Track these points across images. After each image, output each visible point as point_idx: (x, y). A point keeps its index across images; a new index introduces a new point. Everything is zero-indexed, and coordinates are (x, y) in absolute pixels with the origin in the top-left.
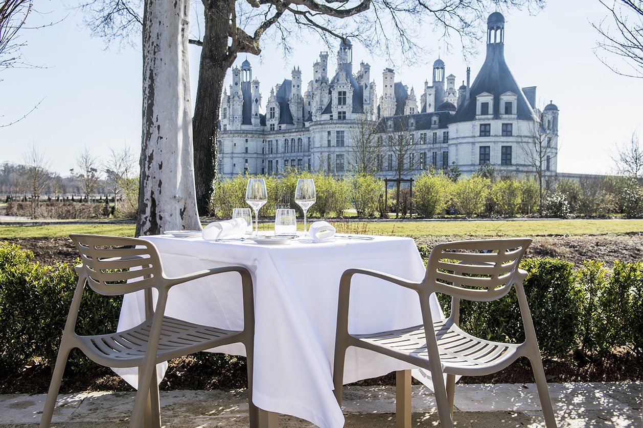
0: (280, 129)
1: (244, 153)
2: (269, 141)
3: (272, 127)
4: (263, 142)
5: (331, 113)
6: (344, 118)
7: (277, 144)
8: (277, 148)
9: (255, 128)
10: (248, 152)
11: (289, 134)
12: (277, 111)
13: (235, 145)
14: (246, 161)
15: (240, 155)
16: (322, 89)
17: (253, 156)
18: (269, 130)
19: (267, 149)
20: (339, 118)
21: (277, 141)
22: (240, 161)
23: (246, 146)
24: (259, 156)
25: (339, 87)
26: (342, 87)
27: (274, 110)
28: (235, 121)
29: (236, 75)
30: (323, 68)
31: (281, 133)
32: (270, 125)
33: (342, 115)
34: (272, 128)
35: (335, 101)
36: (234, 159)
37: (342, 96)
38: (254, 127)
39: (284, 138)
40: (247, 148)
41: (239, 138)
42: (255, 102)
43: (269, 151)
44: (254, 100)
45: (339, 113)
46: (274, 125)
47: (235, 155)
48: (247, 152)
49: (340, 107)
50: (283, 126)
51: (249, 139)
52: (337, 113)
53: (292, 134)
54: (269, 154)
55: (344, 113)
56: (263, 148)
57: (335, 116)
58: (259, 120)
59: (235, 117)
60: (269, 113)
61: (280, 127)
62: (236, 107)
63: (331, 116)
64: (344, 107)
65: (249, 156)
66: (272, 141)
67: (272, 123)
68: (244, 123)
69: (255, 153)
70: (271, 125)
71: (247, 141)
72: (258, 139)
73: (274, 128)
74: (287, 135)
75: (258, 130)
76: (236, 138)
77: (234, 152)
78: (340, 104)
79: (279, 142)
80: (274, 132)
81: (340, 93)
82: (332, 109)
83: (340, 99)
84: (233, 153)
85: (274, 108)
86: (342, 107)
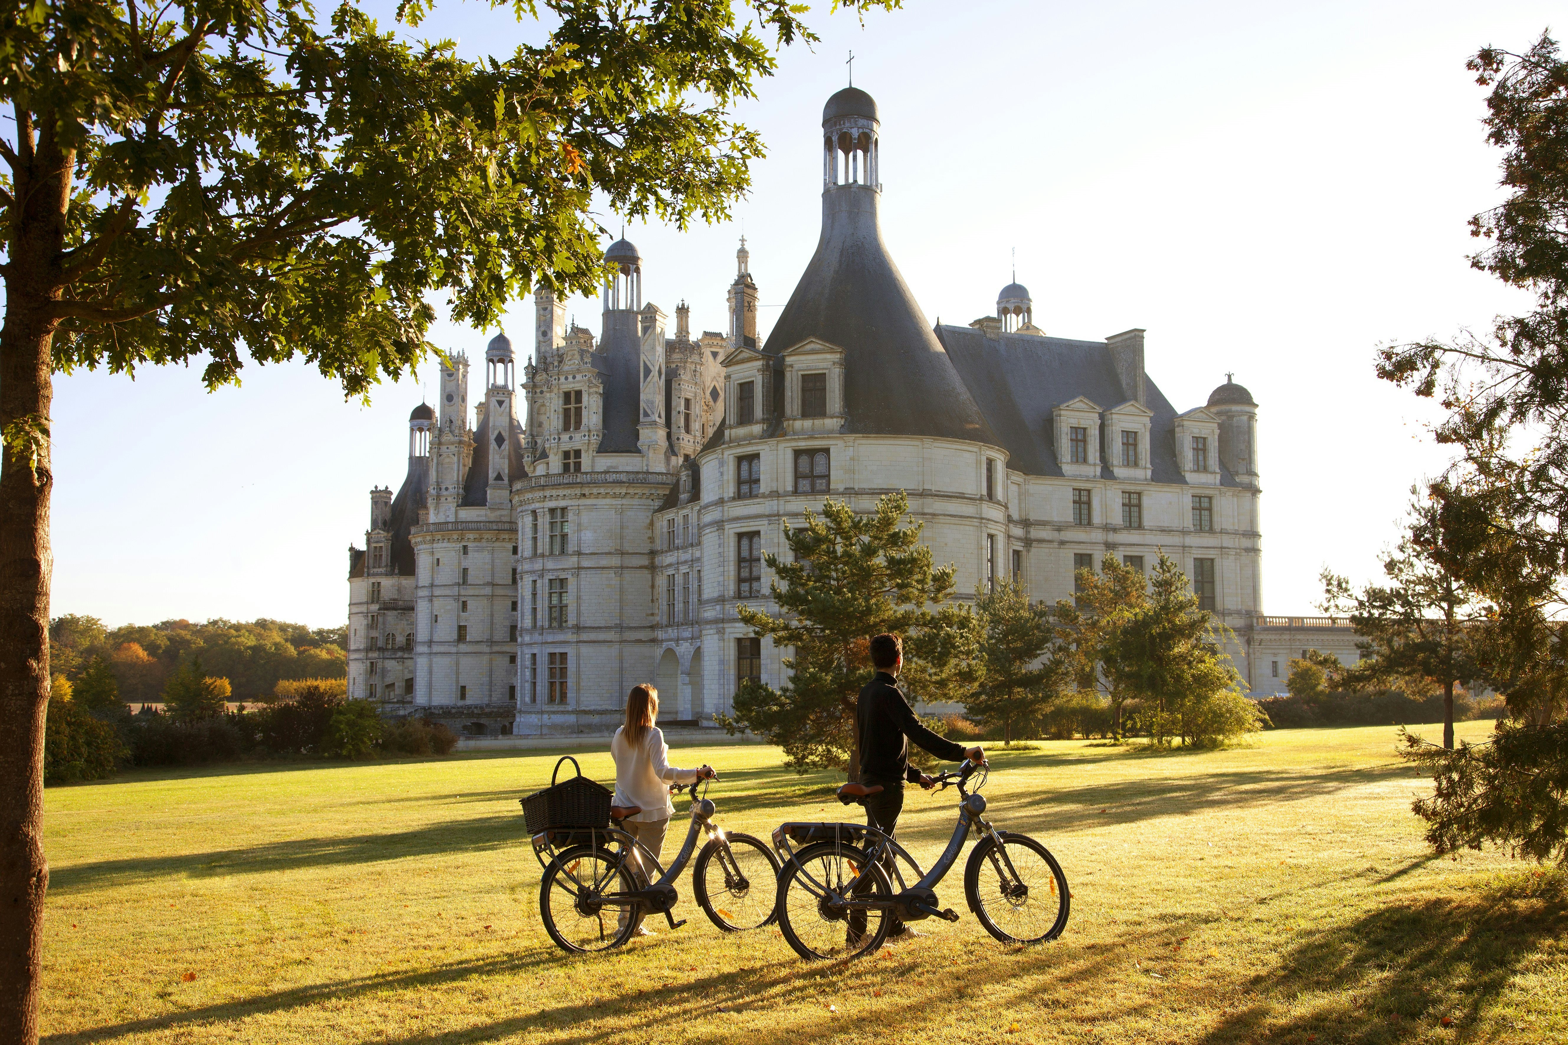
1: (459, 584)
5: (546, 455)
6: (578, 468)
9: (493, 516)
10: (469, 582)
13: (438, 564)
14: (464, 604)
15: (448, 592)
16: (538, 391)
17: (482, 592)
20: (565, 469)
22: (449, 607)
23: (465, 564)
24: (499, 591)
25: (562, 379)
26: (570, 378)
28: (443, 499)
29: (449, 376)
33: (572, 461)
35: (556, 423)
36: (437, 603)
37: (572, 406)
38: (489, 512)
40: (465, 571)
41: (445, 545)
42: (495, 444)
44: (495, 438)
45: (566, 454)
47: (437, 592)
48: (465, 582)
49: (565, 437)
51: (470, 544)
52: (560, 455)
55: (578, 453)
57: (556, 464)
58: (505, 493)
59: (444, 487)
62: (447, 460)
64: (577, 436)
65: (471, 592)
68: (465, 501)
69: (488, 584)
71: (465, 550)
72: (498, 545)
75: (502, 519)
76: (440, 545)
77: (436, 582)
78: (566, 427)
81: (566, 396)
82: (547, 445)
83: (565, 415)
84: (432, 585)
86: (571, 438)
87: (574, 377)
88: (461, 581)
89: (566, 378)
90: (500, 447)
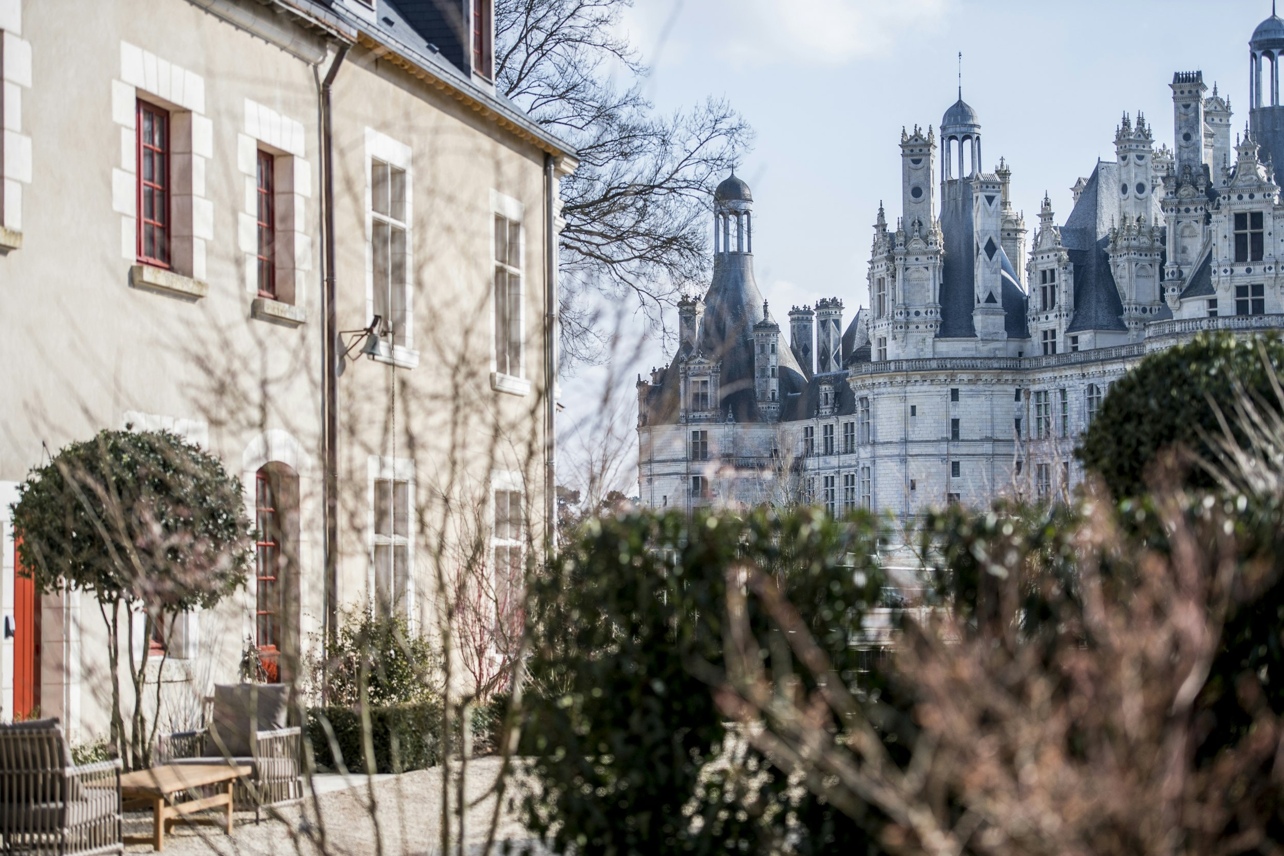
0: (1075, 349)
1: (947, 440)
2: (1038, 393)
3: (1049, 341)
4: (1017, 398)
5: (1211, 291)
6: (1259, 307)
7: (1064, 404)
8: (1065, 417)
9: (985, 349)
10: (961, 437)
11: (1101, 368)
12: (1064, 283)
13: (914, 413)
14: (955, 469)
15: (930, 450)
16: (1183, 208)
17: (980, 450)
18: (1039, 352)
19: (1033, 424)
20: (1241, 308)
21: (1063, 392)
22: (933, 470)
23: (954, 414)
24: (1003, 449)
25: (1234, 198)
26: (1246, 197)
27: (1053, 280)
28: (912, 327)
29: (916, 162)
30: (1184, 131)
31: (1072, 365)
32: (1041, 335)
33: (1250, 298)
34: (1049, 348)
35: (1224, 250)
36: (913, 464)
37: (1248, 231)
38: (980, 345)
39: (1087, 382)
40: (955, 423)
41: (926, 387)
42: (983, 256)
43: (1039, 428)
44: (982, 246)
45: (1241, 291)
46: (1054, 332)
47: (914, 449)
48: (955, 435)
49: (1240, 269)
50: (1085, 338)
51: (961, 388)
52: (1233, 291)
53: (1109, 368)
54: (1039, 439)
55: (1258, 289)
56: (1018, 422)
57: (1227, 302)
58: (1000, 320)
59: (912, 311)
60: (1039, 292)
61: (1075, 340)
62: (916, 275)
63: (1213, 303)
64: (1258, 269)
65: (964, 450)
66: (1046, 392)
67: (1051, 326)
68: (945, 330)
69: (987, 439)
70: (1045, 333)
71: (955, 394)
72: (998, 387)
73: (1054, 344)
74: (1093, 369)
75: (999, 354)
76: (917, 388)
77: (912, 437)
78: (1240, 257)
79: (1071, 397)
80: (1053, 361)
81: (1240, 219)
82: (1214, 279)
83: (1240, 241)
84: (905, 441)
85: (1052, 271)
86: (1249, 270)
87: (1252, 196)
88: (950, 436)
89: (1240, 197)
90: (991, 258)
